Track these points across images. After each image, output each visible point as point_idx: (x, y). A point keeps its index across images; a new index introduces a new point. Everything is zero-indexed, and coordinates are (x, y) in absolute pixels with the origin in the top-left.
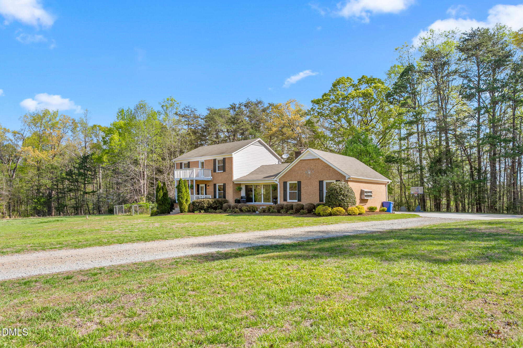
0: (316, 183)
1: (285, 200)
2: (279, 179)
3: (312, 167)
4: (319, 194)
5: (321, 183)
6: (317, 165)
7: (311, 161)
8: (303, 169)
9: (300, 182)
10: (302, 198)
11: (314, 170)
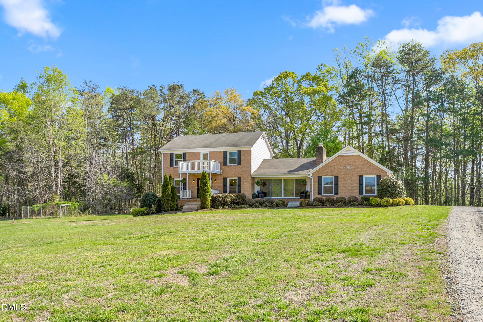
0: (355, 177)
1: (320, 193)
2: (313, 174)
3: (351, 163)
4: (358, 187)
5: (361, 178)
6: (356, 161)
7: (350, 157)
8: (341, 164)
9: (338, 176)
10: (339, 192)
11: (353, 166)
